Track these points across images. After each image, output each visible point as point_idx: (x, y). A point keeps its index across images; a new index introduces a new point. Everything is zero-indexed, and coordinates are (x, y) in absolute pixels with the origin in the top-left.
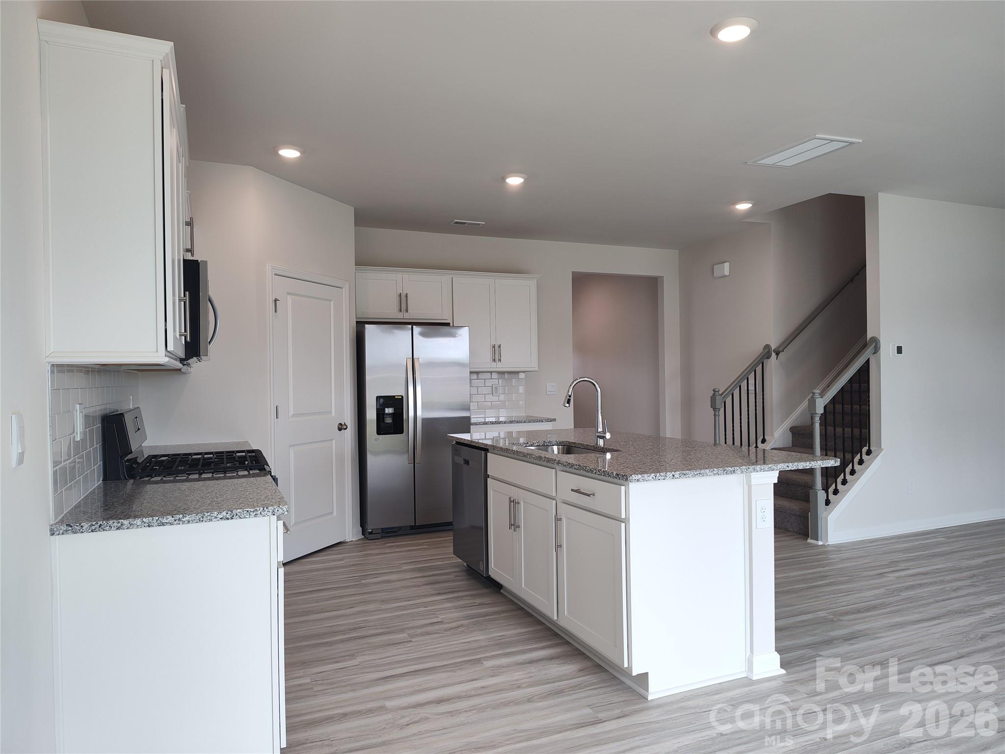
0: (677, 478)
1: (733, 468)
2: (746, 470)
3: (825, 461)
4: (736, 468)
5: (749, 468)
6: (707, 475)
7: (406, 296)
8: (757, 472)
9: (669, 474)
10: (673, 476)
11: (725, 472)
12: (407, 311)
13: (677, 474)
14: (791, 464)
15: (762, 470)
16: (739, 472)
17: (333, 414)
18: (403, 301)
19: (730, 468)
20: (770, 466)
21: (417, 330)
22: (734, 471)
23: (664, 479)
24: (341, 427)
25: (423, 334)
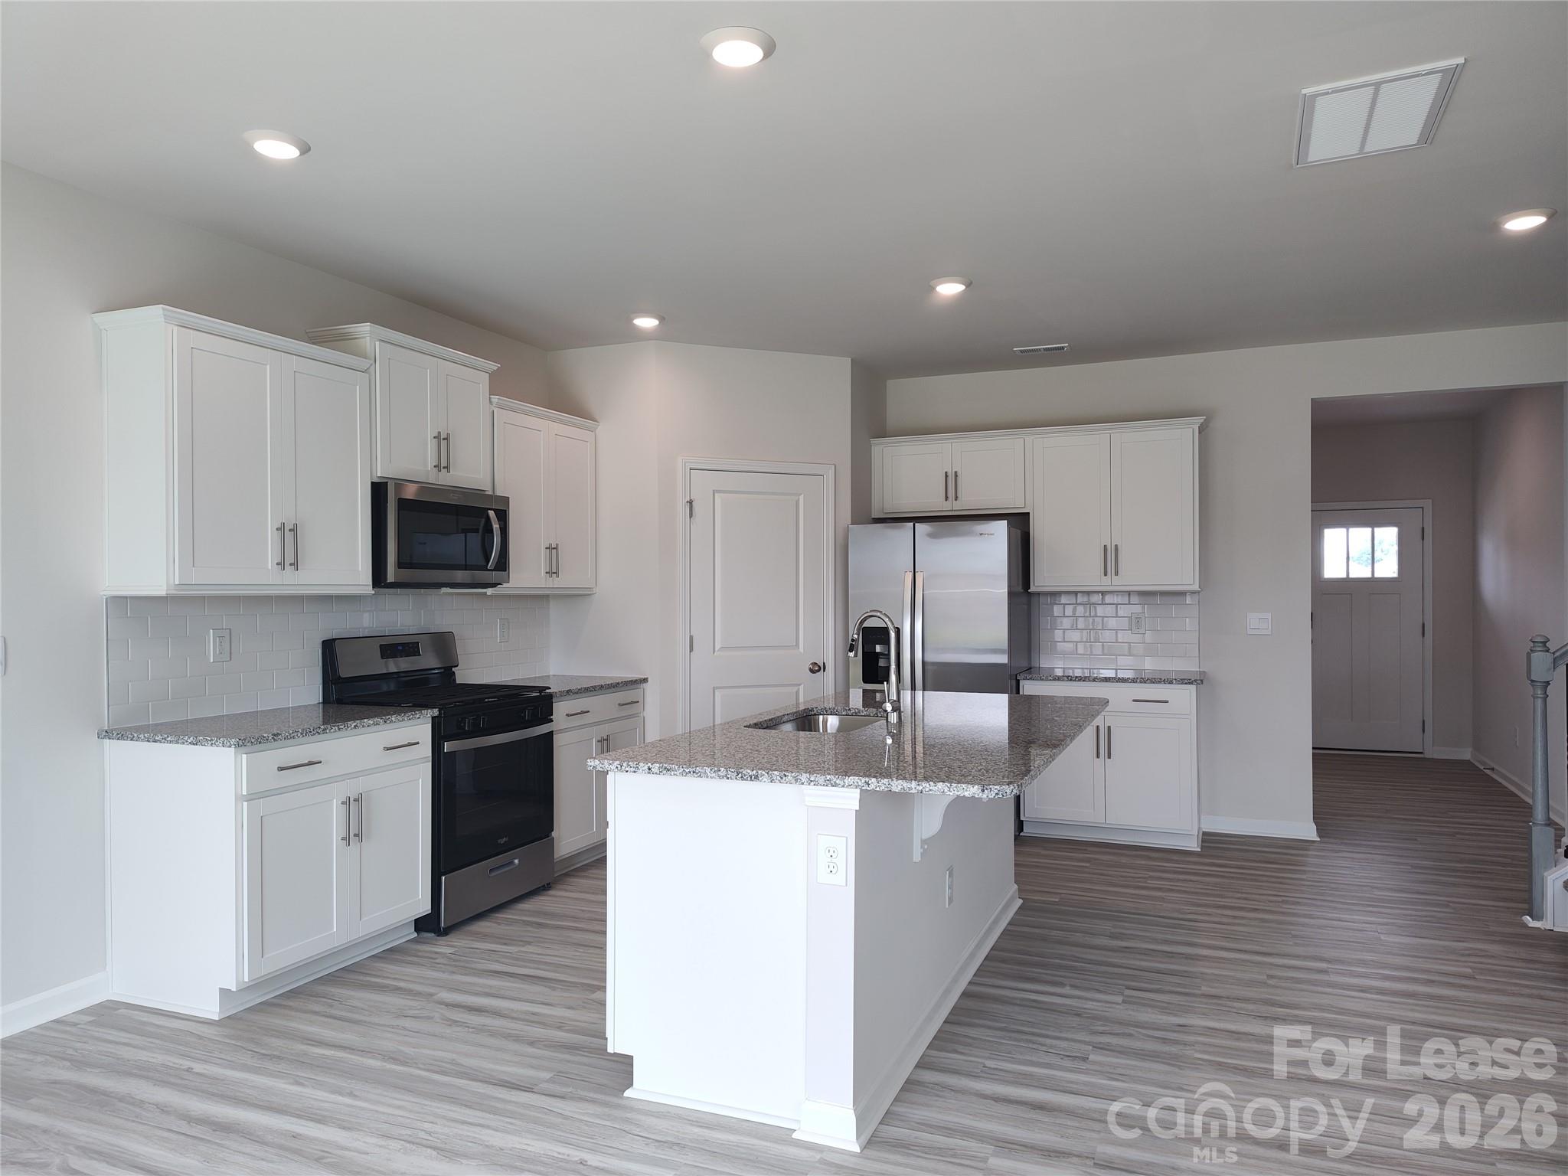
0: (656, 773)
1: (755, 772)
2: (779, 778)
3: (954, 785)
4: (760, 772)
5: (785, 776)
6: (707, 777)
7: (956, 476)
8: (803, 784)
9: (643, 766)
10: (650, 769)
11: (740, 775)
12: (956, 498)
13: (656, 767)
14: (874, 780)
15: (812, 783)
16: (765, 780)
17: (801, 650)
18: (951, 482)
19: (749, 771)
20: (828, 777)
21: (921, 528)
22: (757, 777)
23: (635, 772)
24: (816, 669)
25: (932, 536)
